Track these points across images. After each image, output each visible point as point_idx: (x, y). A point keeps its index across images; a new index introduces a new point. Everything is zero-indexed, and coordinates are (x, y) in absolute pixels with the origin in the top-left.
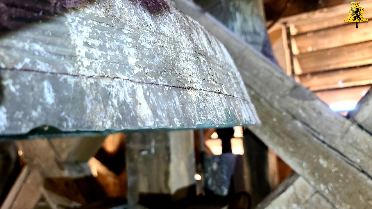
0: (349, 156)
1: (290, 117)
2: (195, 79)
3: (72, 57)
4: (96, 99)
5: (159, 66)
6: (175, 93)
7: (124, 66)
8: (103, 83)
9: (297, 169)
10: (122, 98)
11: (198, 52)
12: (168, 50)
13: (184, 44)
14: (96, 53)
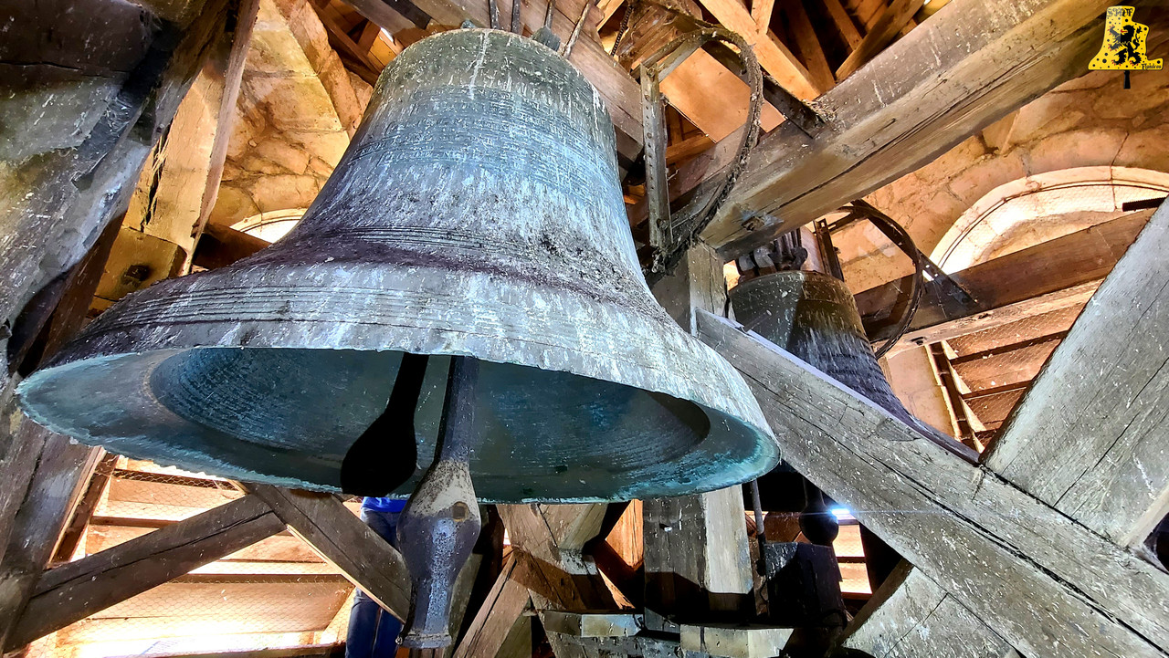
0: (991, 528)
1: (882, 468)
2: (661, 364)
3: (577, 342)
4: (588, 362)
5: (630, 352)
6: (640, 368)
7: (605, 349)
8: (592, 355)
9: (908, 555)
10: (602, 364)
11: (667, 348)
12: (639, 344)
13: (654, 342)
14: (590, 341)
